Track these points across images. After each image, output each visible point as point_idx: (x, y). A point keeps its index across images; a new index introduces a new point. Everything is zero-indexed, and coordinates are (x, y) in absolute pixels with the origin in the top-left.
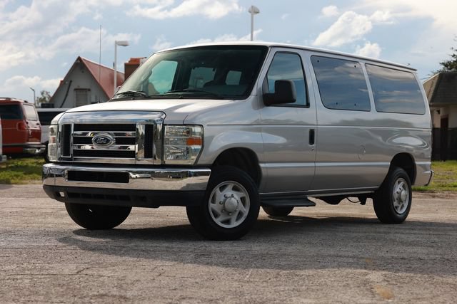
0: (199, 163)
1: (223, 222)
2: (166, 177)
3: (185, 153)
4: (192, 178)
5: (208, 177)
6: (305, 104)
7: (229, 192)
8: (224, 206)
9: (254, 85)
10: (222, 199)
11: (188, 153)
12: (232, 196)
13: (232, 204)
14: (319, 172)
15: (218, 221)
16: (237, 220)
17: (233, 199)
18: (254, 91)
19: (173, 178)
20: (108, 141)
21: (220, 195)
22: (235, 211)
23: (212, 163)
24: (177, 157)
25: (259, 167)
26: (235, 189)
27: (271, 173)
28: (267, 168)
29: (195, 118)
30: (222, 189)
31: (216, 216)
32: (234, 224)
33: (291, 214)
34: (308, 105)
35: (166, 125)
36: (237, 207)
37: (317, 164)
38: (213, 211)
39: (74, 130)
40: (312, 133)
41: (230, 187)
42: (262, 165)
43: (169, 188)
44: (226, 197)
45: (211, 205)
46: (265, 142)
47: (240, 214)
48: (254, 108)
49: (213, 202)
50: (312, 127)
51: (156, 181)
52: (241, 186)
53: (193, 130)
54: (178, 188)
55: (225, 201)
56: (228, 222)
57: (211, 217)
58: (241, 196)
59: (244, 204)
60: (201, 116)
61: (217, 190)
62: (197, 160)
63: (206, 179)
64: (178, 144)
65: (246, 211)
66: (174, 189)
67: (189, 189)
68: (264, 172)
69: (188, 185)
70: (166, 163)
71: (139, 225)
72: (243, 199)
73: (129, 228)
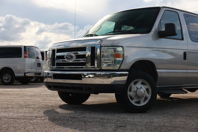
0: (121, 68)
1: (136, 103)
2: (104, 77)
3: (113, 63)
4: (117, 77)
5: (127, 77)
6: (181, 38)
7: (139, 85)
8: (136, 94)
9: (153, 26)
10: (135, 89)
11: (115, 63)
12: (141, 88)
13: (141, 92)
14: (189, 75)
15: (133, 102)
16: (144, 101)
17: (141, 89)
18: (153, 30)
19: (107, 77)
20: (72, 57)
21: (134, 87)
22: (143, 96)
23: (129, 68)
24: (109, 65)
25: (156, 72)
26: (143, 84)
27: (163, 75)
28: (160, 72)
29: (119, 42)
30: (135, 83)
31: (132, 99)
32: (143, 104)
33: (171, 96)
34: (183, 39)
35: (102, 46)
36: (144, 94)
37: (188, 71)
38: (130, 96)
39: (57, 53)
40: (185, 54)
41: (140, 82)
42: (158, 71)
43: (105, 83)
44: (137, 88)
45: (129, 93)
46: (160, 58)
47: (146, 98)
48: (153, 40)
49: (130, 91)
50: (185, 51)
51: (97, 79)
52: (146, 82)
53: (118, 50)
54: (109, 83)
55: (137, 90)
56: (139, 102)
57: (129, 100)
58: (146, 88)
59: (148, 92)
60: (123, 42)
61: (132, 84)
62: (120, 67)
63: (125, 78)
64: (109, 57)
65: (149, 96)
66: (108, 83)
67: (115, 84)
68: (159, 75)
69: (115, 81)
70: (102, 69)
71: (96, 102)
72: (147, 90)
73: (90, 104)
